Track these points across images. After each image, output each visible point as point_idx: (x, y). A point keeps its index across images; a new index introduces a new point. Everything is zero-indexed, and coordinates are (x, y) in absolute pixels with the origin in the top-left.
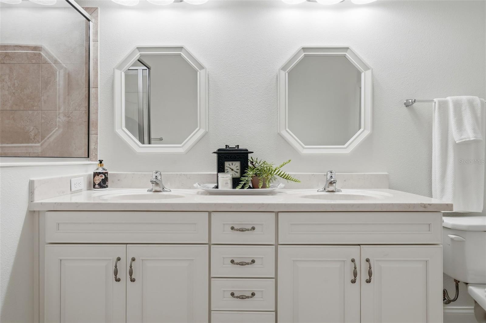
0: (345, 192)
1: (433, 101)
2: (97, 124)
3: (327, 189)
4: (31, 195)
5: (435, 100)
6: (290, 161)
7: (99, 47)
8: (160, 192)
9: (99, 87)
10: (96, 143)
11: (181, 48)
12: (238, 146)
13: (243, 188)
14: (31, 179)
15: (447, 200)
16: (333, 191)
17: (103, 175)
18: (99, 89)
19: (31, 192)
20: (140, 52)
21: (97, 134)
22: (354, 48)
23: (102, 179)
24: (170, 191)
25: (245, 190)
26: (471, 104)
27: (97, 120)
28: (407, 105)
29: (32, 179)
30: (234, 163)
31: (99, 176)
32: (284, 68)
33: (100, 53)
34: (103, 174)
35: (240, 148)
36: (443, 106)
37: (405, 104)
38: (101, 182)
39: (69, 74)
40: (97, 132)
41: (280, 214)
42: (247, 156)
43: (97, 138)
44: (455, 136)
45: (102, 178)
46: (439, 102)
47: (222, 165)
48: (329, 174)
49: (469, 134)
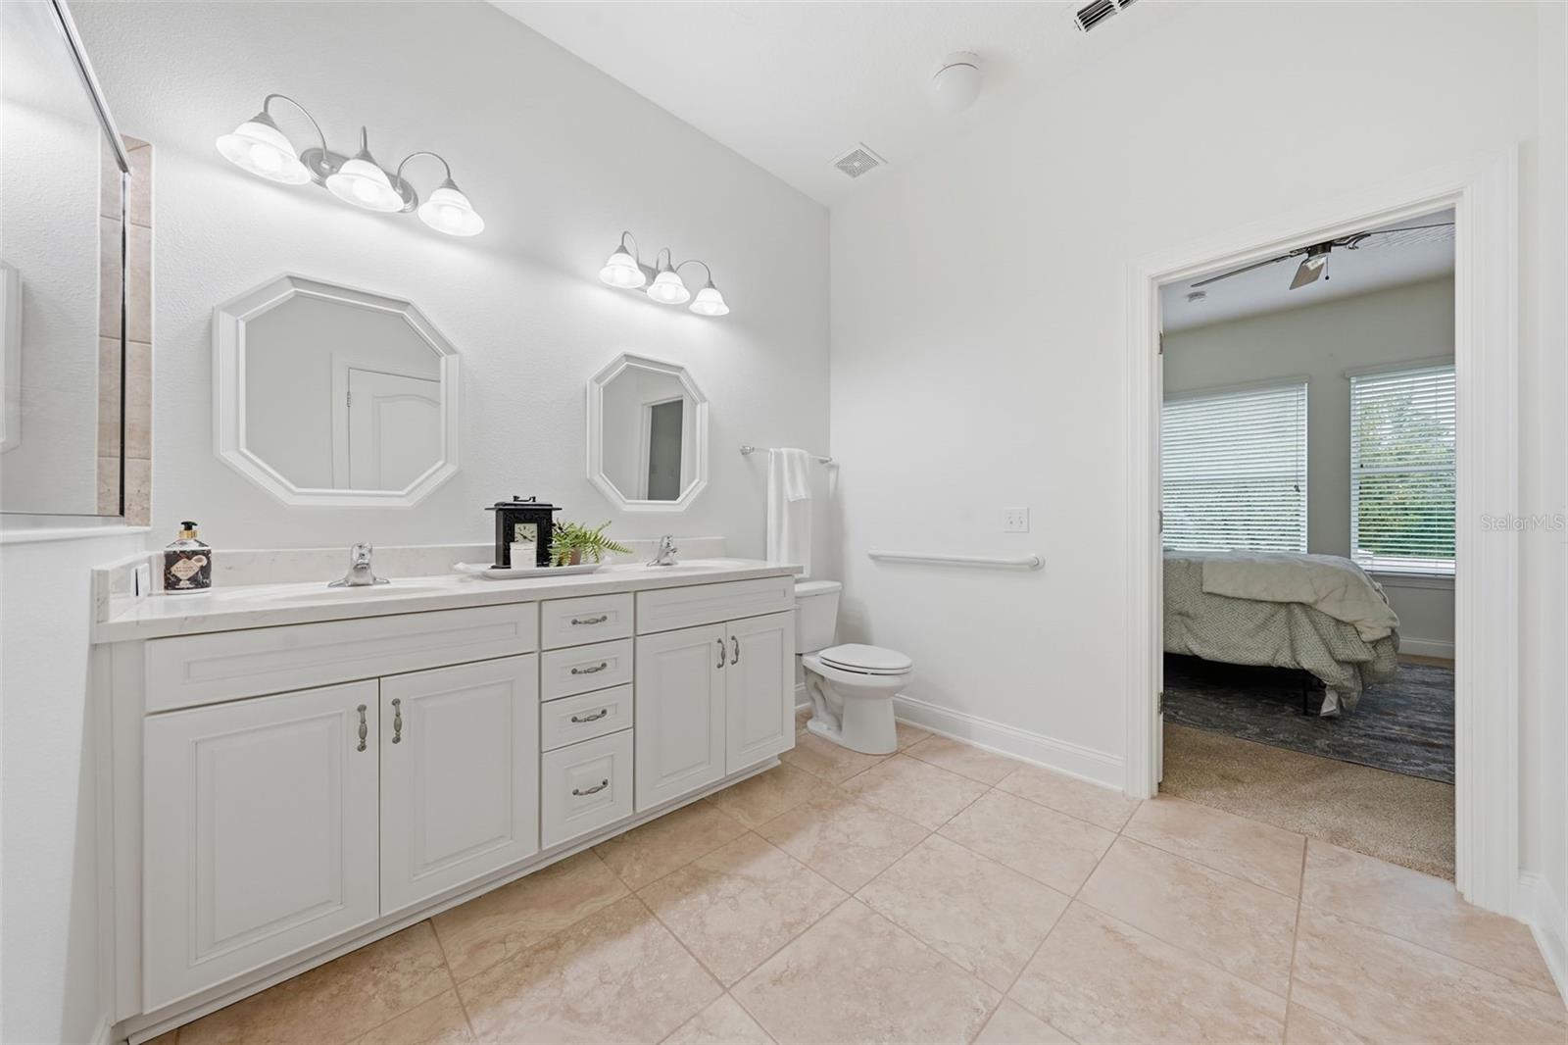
0: (682, 563)
1: (768, 451)
2: (147, 433)
3: (662, 562)
4: (98, 607)
5: (772, 450)
6: (610, 522)
7: (153, 242)
8: (368, 585)
9: (153, 342)
10: (146, 479)
11: (405, 304)
12: (534, 498)
13: (560, 564)
14: (96, 568)
15: (784, 564)
16: (668, 564)
17: (204, 557)
18: (153, 345)
19: (98, 600)
20: (296, 287)
21: (149, 459)
22: (688, 369)
23: (202, 567)
24: (388, 582)
25: (565, 567)
26: (801, 457)
27: (148, 422)
28: (744, 453)
29: (98, 567)
30: (528, 526)
31: (193, 560)
32: (598, 379)
33: (157, 259)
34: (204, 555)
35: (538, 501)
36: (779, 456)
37: (741, 450)
38: (197, 573)
39: (24, 285)
40: (149, 453)
41: (639, 594)
42: (551, 515)
43: (149, 468)
44: (789, 495)
45: (200, 564)
46: (775, 453)
47: (510, 529)
48: (666, 541)
49: (802, 493)
